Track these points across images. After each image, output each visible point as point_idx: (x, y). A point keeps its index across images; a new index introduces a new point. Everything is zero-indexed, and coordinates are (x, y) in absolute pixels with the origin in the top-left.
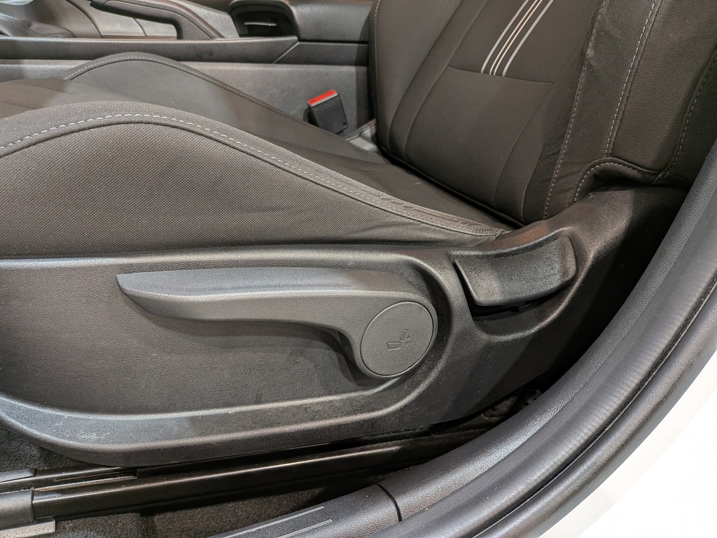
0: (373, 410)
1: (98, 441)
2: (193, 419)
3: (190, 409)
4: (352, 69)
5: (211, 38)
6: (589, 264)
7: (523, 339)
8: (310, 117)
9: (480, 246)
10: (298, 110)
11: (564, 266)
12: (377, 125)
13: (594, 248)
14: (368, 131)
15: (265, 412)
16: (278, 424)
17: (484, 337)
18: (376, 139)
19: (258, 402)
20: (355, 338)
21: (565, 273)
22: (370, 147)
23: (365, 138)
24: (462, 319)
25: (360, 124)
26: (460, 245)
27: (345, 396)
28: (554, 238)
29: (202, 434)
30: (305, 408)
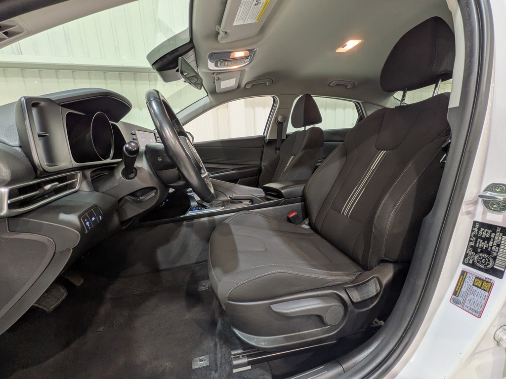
0: (329, 333)
1: (265, 345)
2: (285, 337)
3: (283, 334)
4: (300, 203)
5: (261, 202)
6: (383, 287)
7: (368, 310)
8: (289, 220)
9: (352, 282)
10: (285, 217)
11: (376, 287)
12: (309, 220)
13: (385, 282)
14: (307, 222)
15: (301, 334)
16: (306, 339)
17: (357, 311)
18: (310, 224)
19: (299, 332)
20: (324, 316)
21: (377, 291)
22: (307, 227)
23: (306, 225)
24: (351, 307)
25: (304, 219)
26: (346, 283)
27: (321, 329)
28: (373, 278)
29: (288, 342)
30: (311, 333)
